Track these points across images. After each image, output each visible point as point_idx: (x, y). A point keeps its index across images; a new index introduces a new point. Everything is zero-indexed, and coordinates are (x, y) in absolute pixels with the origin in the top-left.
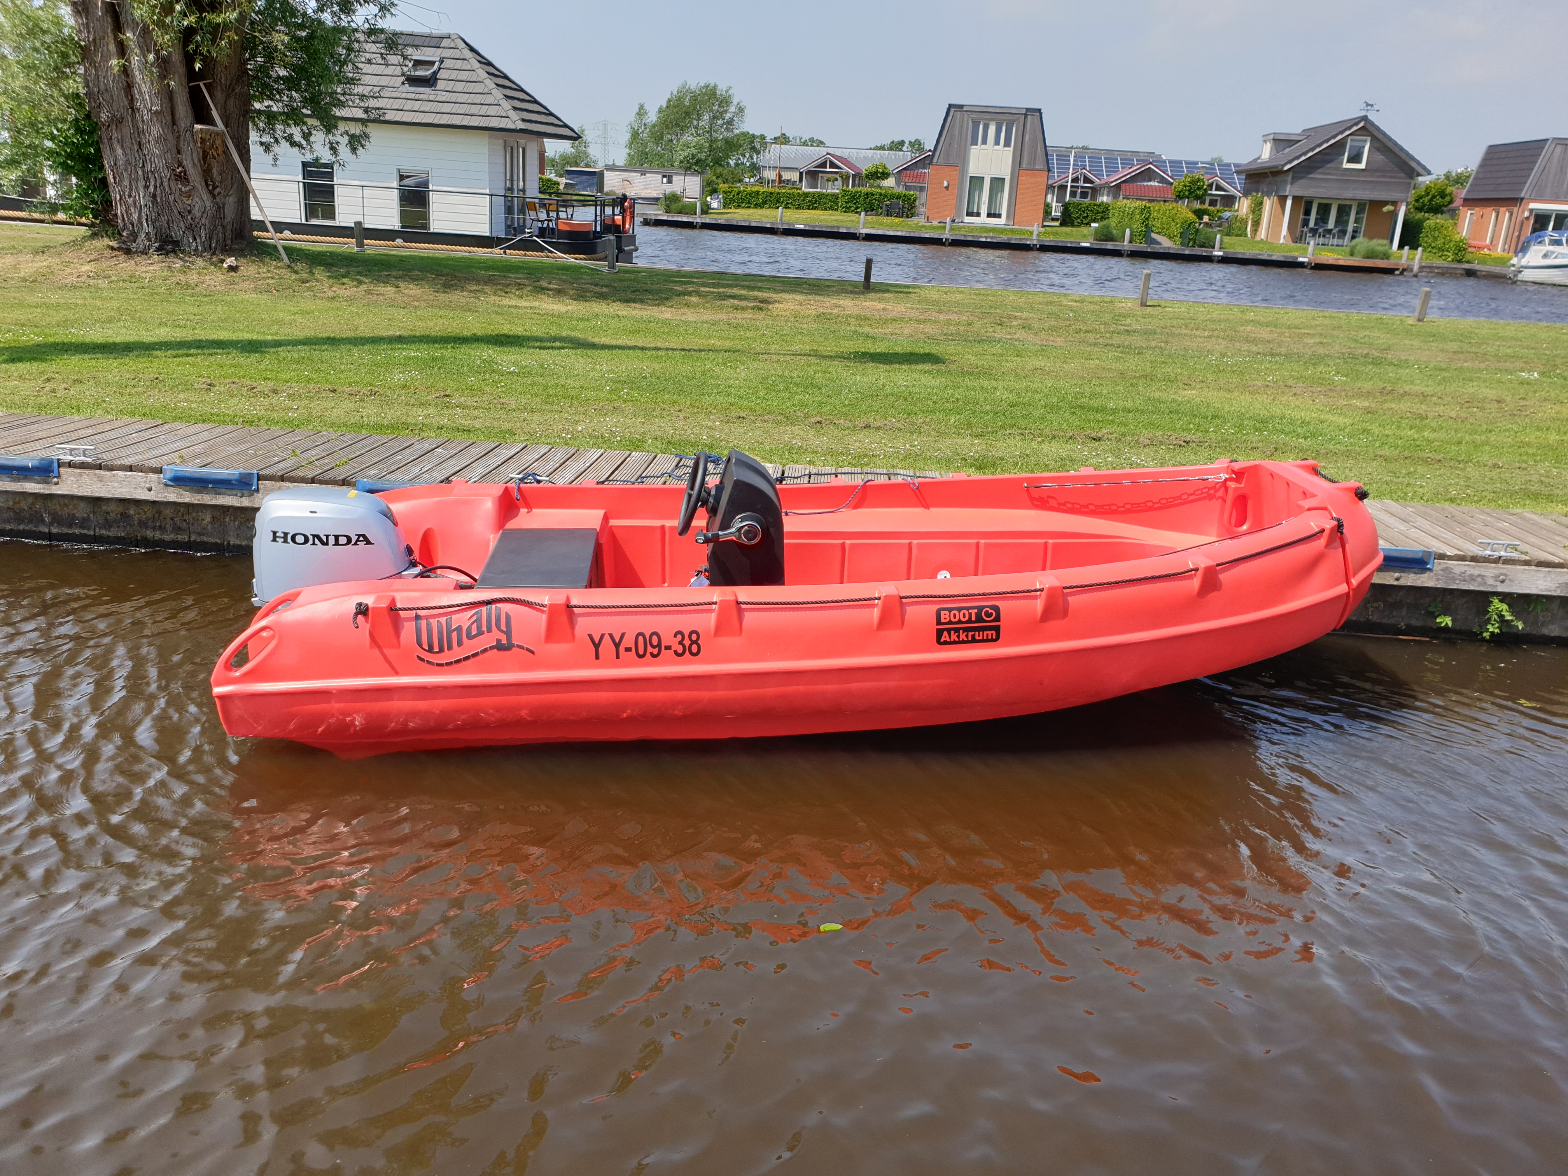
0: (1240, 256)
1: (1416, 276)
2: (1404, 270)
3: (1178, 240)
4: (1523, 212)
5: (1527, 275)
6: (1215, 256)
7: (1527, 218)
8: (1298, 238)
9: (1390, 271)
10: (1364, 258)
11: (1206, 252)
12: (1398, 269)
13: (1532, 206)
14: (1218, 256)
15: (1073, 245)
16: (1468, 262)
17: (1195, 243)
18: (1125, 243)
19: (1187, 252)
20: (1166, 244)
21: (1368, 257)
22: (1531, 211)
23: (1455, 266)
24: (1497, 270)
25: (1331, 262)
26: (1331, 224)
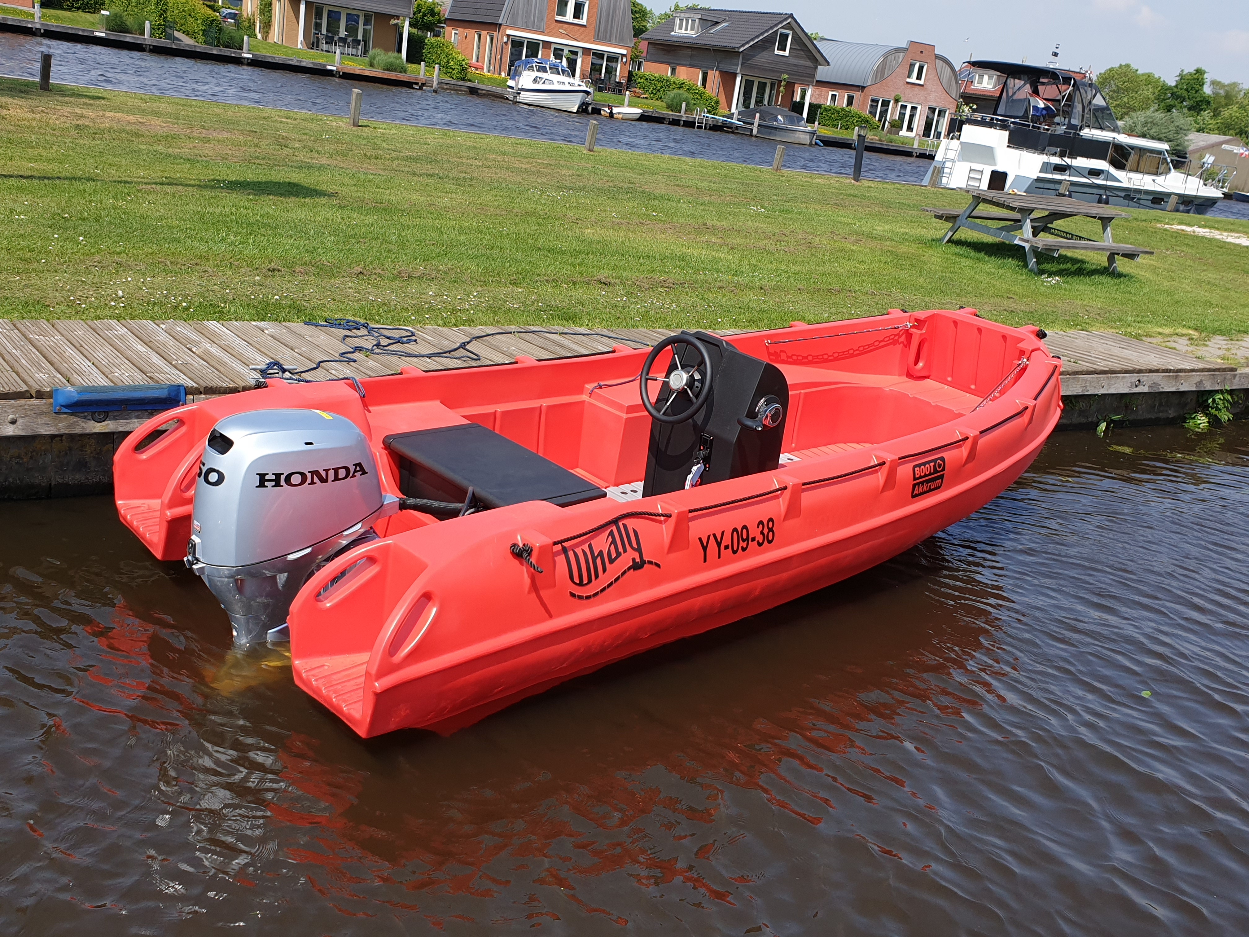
0: (270, 60)
1: (435, 91)
2: (423, 85)
3: (201, 38)
4: (502, 37)
5: (525, 97)
6: (244, 58)
7: (506, 43)
8: (314, 45)
9: (409, 85)
10: (384, 70)
11: (235, 53)
12: (417, 84)
13: (509, 32)
14: (248, 59)
15: (86, 34)
16: (470, 81)
17: (219, 42)
18: (146, 37)
19: (215, 52)
20: (187, 41)
21: (388, 70)
22: (508, 36)
23: (460, 83)
24: (499, 90)
25: (357, 72)
26: (343, 33)
